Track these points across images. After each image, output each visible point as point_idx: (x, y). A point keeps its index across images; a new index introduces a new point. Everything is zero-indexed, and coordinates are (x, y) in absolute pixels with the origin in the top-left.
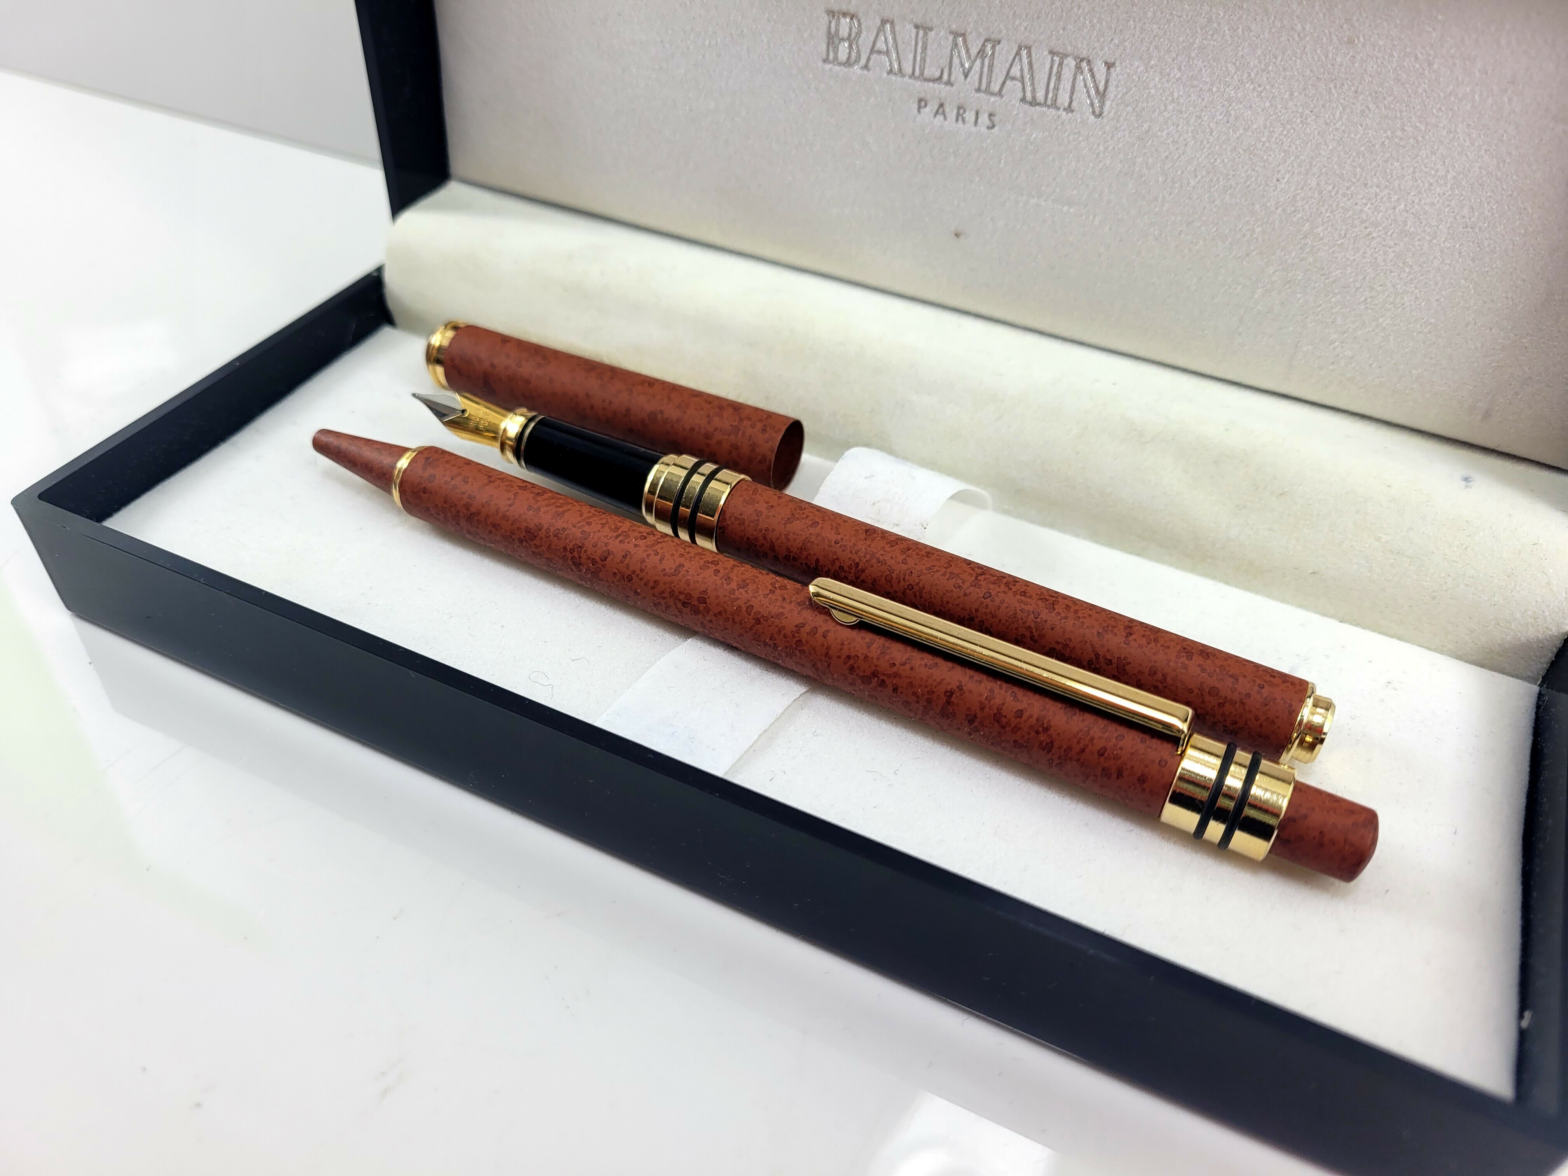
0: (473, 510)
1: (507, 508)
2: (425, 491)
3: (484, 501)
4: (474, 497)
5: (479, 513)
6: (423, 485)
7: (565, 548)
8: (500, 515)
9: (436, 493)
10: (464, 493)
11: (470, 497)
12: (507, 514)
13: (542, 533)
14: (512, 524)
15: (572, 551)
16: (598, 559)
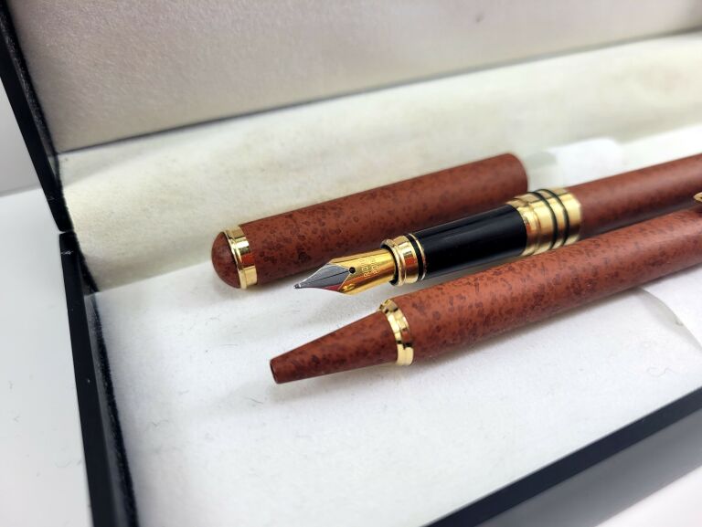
0: (486, 313)
1: (510, 293)
2: (439, 329)
3: (490, 300)
4: (481, 303)
5: (493, 311)
6: (435, 326)
7: (567, 288)
8: (509, 300)
9: (450, 323)
10: (471, 307)
11: (478, 305)
12: (514, 295)
13: (547, 290)
14: (522, 300)
15: (573, 286)
16: (592, 278)
